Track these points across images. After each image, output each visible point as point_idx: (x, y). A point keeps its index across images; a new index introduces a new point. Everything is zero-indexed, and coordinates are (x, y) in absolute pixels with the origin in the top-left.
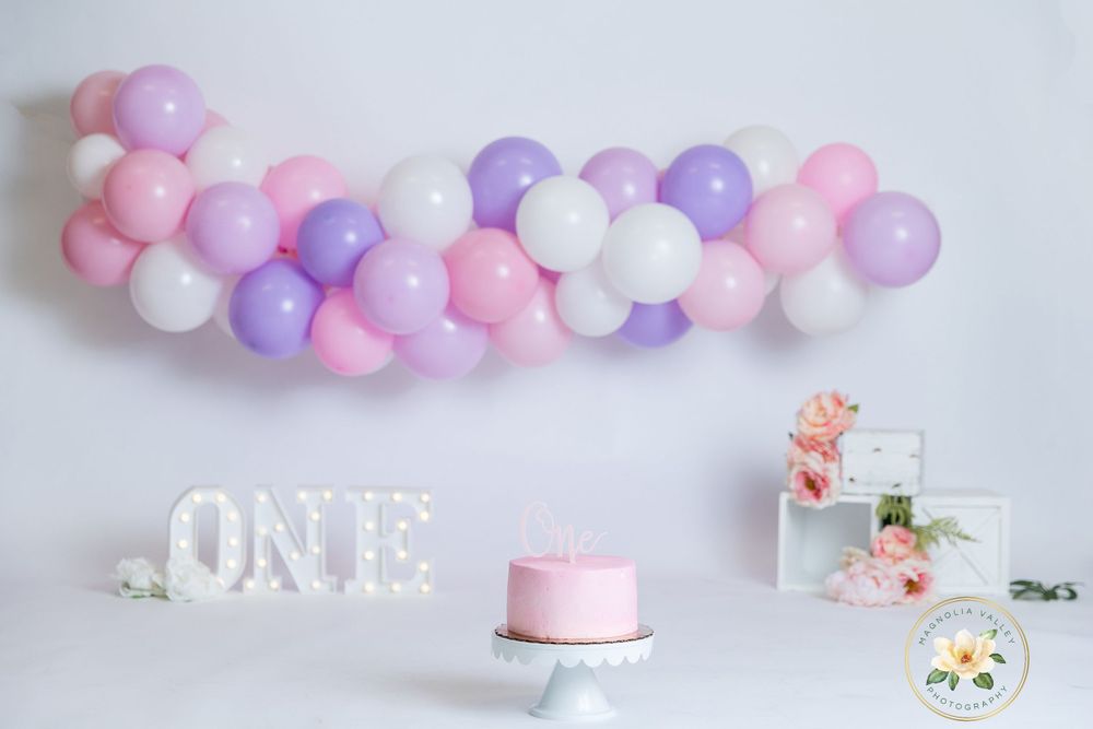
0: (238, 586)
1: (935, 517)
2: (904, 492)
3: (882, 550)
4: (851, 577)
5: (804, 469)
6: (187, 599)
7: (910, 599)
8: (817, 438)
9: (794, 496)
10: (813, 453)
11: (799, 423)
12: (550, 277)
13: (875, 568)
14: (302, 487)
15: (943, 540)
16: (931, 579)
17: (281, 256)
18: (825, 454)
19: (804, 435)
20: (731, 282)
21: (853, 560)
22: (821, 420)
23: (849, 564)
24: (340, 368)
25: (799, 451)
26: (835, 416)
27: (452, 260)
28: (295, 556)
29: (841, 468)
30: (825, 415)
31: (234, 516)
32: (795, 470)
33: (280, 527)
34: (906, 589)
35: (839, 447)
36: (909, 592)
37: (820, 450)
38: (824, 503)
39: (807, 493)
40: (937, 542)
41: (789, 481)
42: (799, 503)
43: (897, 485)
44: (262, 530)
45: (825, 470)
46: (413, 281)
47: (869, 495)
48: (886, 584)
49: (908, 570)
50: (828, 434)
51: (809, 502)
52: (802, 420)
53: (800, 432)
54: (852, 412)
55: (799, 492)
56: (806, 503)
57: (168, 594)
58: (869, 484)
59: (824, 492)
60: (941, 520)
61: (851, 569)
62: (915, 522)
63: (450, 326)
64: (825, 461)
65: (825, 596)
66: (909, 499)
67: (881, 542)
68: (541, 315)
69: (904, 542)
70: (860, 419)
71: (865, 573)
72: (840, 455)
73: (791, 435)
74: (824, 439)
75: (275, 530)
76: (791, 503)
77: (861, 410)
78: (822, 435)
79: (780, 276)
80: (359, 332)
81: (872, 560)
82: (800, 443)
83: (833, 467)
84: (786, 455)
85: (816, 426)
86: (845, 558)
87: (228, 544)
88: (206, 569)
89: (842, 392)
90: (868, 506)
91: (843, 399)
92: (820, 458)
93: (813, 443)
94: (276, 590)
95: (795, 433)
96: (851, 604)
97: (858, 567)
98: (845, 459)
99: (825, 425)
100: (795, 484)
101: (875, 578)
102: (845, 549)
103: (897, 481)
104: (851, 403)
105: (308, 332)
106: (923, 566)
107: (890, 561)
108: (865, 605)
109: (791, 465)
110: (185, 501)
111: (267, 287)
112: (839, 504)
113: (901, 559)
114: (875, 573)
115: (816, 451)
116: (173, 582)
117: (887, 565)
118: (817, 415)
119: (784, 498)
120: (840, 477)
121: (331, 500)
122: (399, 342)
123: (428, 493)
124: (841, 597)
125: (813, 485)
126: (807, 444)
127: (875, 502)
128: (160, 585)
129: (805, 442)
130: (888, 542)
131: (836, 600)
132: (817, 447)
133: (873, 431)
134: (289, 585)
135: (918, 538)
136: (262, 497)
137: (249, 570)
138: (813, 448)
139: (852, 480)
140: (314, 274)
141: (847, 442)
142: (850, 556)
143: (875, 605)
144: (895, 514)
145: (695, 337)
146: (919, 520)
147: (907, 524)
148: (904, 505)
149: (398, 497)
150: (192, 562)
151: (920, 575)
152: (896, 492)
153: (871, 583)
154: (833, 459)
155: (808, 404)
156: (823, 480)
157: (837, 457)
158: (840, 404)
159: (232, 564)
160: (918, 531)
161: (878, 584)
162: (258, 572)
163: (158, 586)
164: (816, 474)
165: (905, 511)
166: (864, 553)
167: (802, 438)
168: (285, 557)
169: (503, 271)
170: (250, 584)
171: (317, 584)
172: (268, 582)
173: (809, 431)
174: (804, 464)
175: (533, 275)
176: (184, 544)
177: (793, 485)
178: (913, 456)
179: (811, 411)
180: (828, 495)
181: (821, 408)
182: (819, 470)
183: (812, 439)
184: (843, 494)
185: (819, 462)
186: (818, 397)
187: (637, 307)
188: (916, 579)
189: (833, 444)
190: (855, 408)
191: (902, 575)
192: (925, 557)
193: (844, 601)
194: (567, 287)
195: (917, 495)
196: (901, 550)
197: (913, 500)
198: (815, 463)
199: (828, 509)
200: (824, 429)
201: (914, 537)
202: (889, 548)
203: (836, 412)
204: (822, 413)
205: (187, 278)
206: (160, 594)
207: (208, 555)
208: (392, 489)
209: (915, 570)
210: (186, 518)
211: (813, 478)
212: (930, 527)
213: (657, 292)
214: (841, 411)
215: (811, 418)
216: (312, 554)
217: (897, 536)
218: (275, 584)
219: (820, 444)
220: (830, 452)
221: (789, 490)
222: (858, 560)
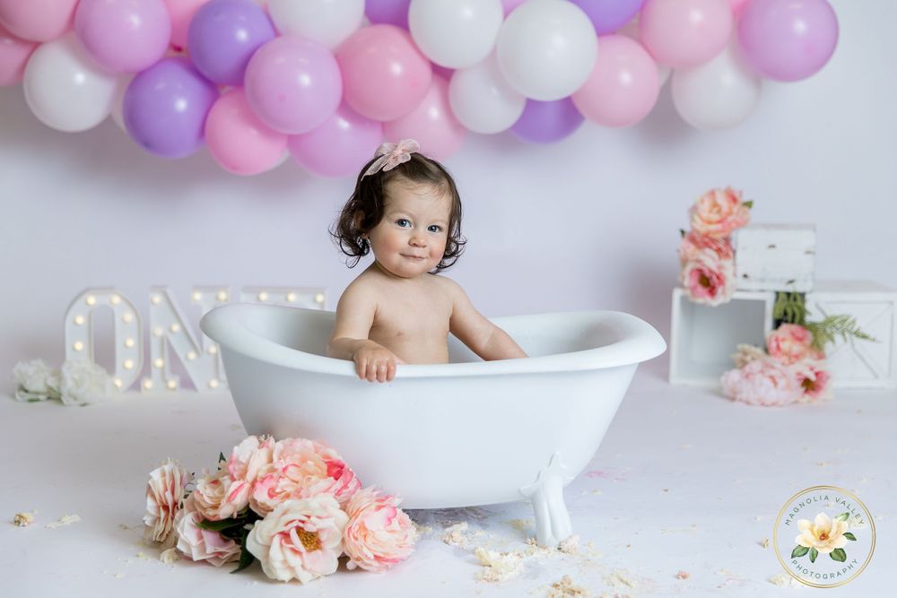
0: (136, 386)
1: (829, 313)
2: (797, 288)
3: (778, 348)
4: (747, 376)
5: (698, 266)
6: (82, 403)
7: (807, 397)
8: (711, 235)
9: (688, 292)
10: (708, 251)
11: (692, 220)
12: (443, 74)
13: (773, 367)
14: (197, 288)
15: (838, 338)
16: (828, 378)
17: (175, 54)
18: (719, 251)
19: (698, 232)
20: (626, 78)
21: (748, 358)
22: (715, 217)
23: (744, 363)
24: (234, 168)
25: (691, 248)
26: (730, 213)
27: (344, 58)
28: (192, 356)
29: (734, 265)
30: (719, 211)
31: (129, 317)
32: (690, 267)
33: (176, 328)
34: (803, 389)
35: (733, 244)
36: (806, 391)
37: (715, 247)
38: (720, 299)
39: (700, 289)
40: (832, 340)
41: (683, 278)
42: (692, 299)
43: (791, 282)
44: (158, 331)
45: (720, 267)
46: (305, 80)
47: (762, 291)
48: (782, 383)
49: (805, 367)
50: (723, 231)
51: (703, 299)
52: (696, 218)
53: (694, 230)
54: (746, 209)
55: (693, 289)
56: (700, 301)
57: (63, 398)
58: (763, 280)
59: (720, 290)
60: (836, 318)
61: (747, 368)
62: (808, 319)
63: (344, 124)
64: (720, 258)
65: (719, 393)
66: (803, 295)
67: (777, 340)
68: (434, 112)
69: (800, 339)
70: (754, 214)
71: (762, 372)
72: (734, 252)
73: (683, 232)
74: (718, 236)
75: (171, 330)
76: (684, 300)
77: (755, 206)
78: (717, 232)
79: (673, 70)
80: (253, 132)
81: (769, 359)
82: (693, 240)
83: (727, 263)
84: (678, 251)
85: (710, 222)
86: (739, 356)
87: (125, 346)
88: (101, 372)
89: (736, 187)
90: (762, 304)
91: (737, 195)
92: (714, 254)
93: (706, 240)
94: (174, 389)
95: (687, 229)
96: (748, 403)
97: (755, 366)
98: (739, 254)
99: (719, 222)
100: (689, 281)
101: (772, 378)
102: (740, 347)
103: (791, 278)
104: (745, 198)
105: (202, 132)
106: (820, 366)
107: (785, 359)
108: (763, 404)
109: (684, 262)
110: (80, 303)
111: (161, 86)
112: (734, 301)
113: (797, 357)
114: (773, 372)
115: (710, 247)
116: (69, 385)
117: (783, 364)
118: (710, 211)
119: (677, 294)
120: (735, 275)
121: (226, 300)
122: (293, 141)
123: (323, 293)
124: (739, 396)
125: (708, 282)
126: (701, 241)
127: (770, 299)
128: (55, 388)
129: (698, 239)
130: (783, 340)
131: (733, 399)
132: (711, 244)
133: (767, 226)
134: (187, 384)
135: (815, 335)
136: (157, 299)
137: (146, 369)
138: (707, 245)
139: (745, 276)
140: (206, 73)
141: (742, 238)
142: (745, 353)
143: (774, 404)
144: (790, 311)
145: (587, 132)
146: (814, 316)
147: (802, 323)
148: (799, 303)
149: (292, 297)
150: (88, 364)
151: (817, 374)
152: (790, 289)
153: (768, 382)
154: (727, 256)
155: (702, 201)
156: (718, 278)
157: (731, 254)
158: (734, 200)
159: (129, 364)
160: (813, 328)
161: (775, 383)
162: (155, 373)
163: (54, 391)
164: (711, 271)
165: (799, 308)
166: (759, 351)
167: (696, 235)
168: (181, 356)
169: (397, 69)
170: (148, 384)
171: (214, 383)
172: (165, 381)
173: (702, 228)
174: (699, 261)
175: (426, 73)
176: (79, 346)
177: (687, 282)
178: (808, 252)
179: (705, 207)
180: (724, 293)
181: (715, 205)
182: (714, 268)
183: (706, 235)
184: (738, 290)
185: (713, 259)
186: (712, 193)
187: (531, 105)
188: (813, 377)
189: (727, 240)
190: (749, 204)
191: (799, 374)
192: (821, 356)
193: (741, 400)
194: (461, 84)
195: (811, 292)
196: (796, 348)
197: (808, 297)
198: (709, 260)
199: (722, 306)
200: (719, 227)
201: (810, 336)
202: (785, 346)
203: (730, 209)
204: (715, 210)
205: (80, 77)
206: (55, 397)
207: (104, 355)
208: (285, 290)
209: (812, 369)
210: (80, 320)
211: (707, 274)
212: (825, 324)
213: (551, 89)
214: (735, 209)
215: (705, 215)
216: (208, 353)
217: (793, 334)
218: (172, 384)
219: (714, 241)
220: (724, 249)
221: (682, 286)
222: (753, 359)
